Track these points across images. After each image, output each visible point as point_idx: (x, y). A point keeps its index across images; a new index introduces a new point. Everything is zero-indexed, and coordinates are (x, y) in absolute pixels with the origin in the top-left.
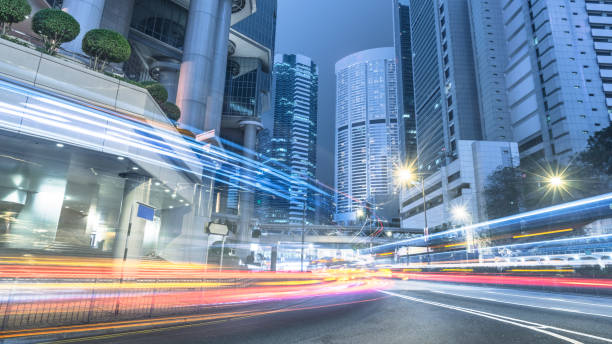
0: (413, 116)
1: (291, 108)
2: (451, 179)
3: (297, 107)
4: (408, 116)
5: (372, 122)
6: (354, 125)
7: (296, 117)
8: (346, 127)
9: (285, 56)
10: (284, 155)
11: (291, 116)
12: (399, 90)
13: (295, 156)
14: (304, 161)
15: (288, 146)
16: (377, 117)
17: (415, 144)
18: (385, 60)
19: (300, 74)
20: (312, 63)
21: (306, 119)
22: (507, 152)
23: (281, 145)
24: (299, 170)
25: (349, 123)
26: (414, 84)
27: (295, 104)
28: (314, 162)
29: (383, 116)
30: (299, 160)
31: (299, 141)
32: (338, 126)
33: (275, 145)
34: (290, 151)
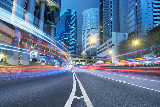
0: (102, 27)
1: (70, 24)
2: (110, 43)
3: (71, 24)
4: (101, 27)
5: (92, 29)
6: (87, 30)
7: (71, 27)
8: (85, 30)
9: (68, 9)
10: (68, 37)
11: (70, 27)
12: (99, 20)
13: (71, 38)
14: (73, 39)
15: (69, 35)
16: (93, 28)
17: (103, 35)
18: (96, 12)
19: (72, 15)
20: (76, 11)
21: (74, 28)
22: (125, 35)
23: (67, 35)
24: (72, 41)
25: (86, 29)
26: (103, 18)
27: (71, 23)
28: (76, 40)
29: (95, 27)
30: (72, 39)
31: (72, 34)
32: (83, 30)
33: (65, 35)
34: (69, 36)
